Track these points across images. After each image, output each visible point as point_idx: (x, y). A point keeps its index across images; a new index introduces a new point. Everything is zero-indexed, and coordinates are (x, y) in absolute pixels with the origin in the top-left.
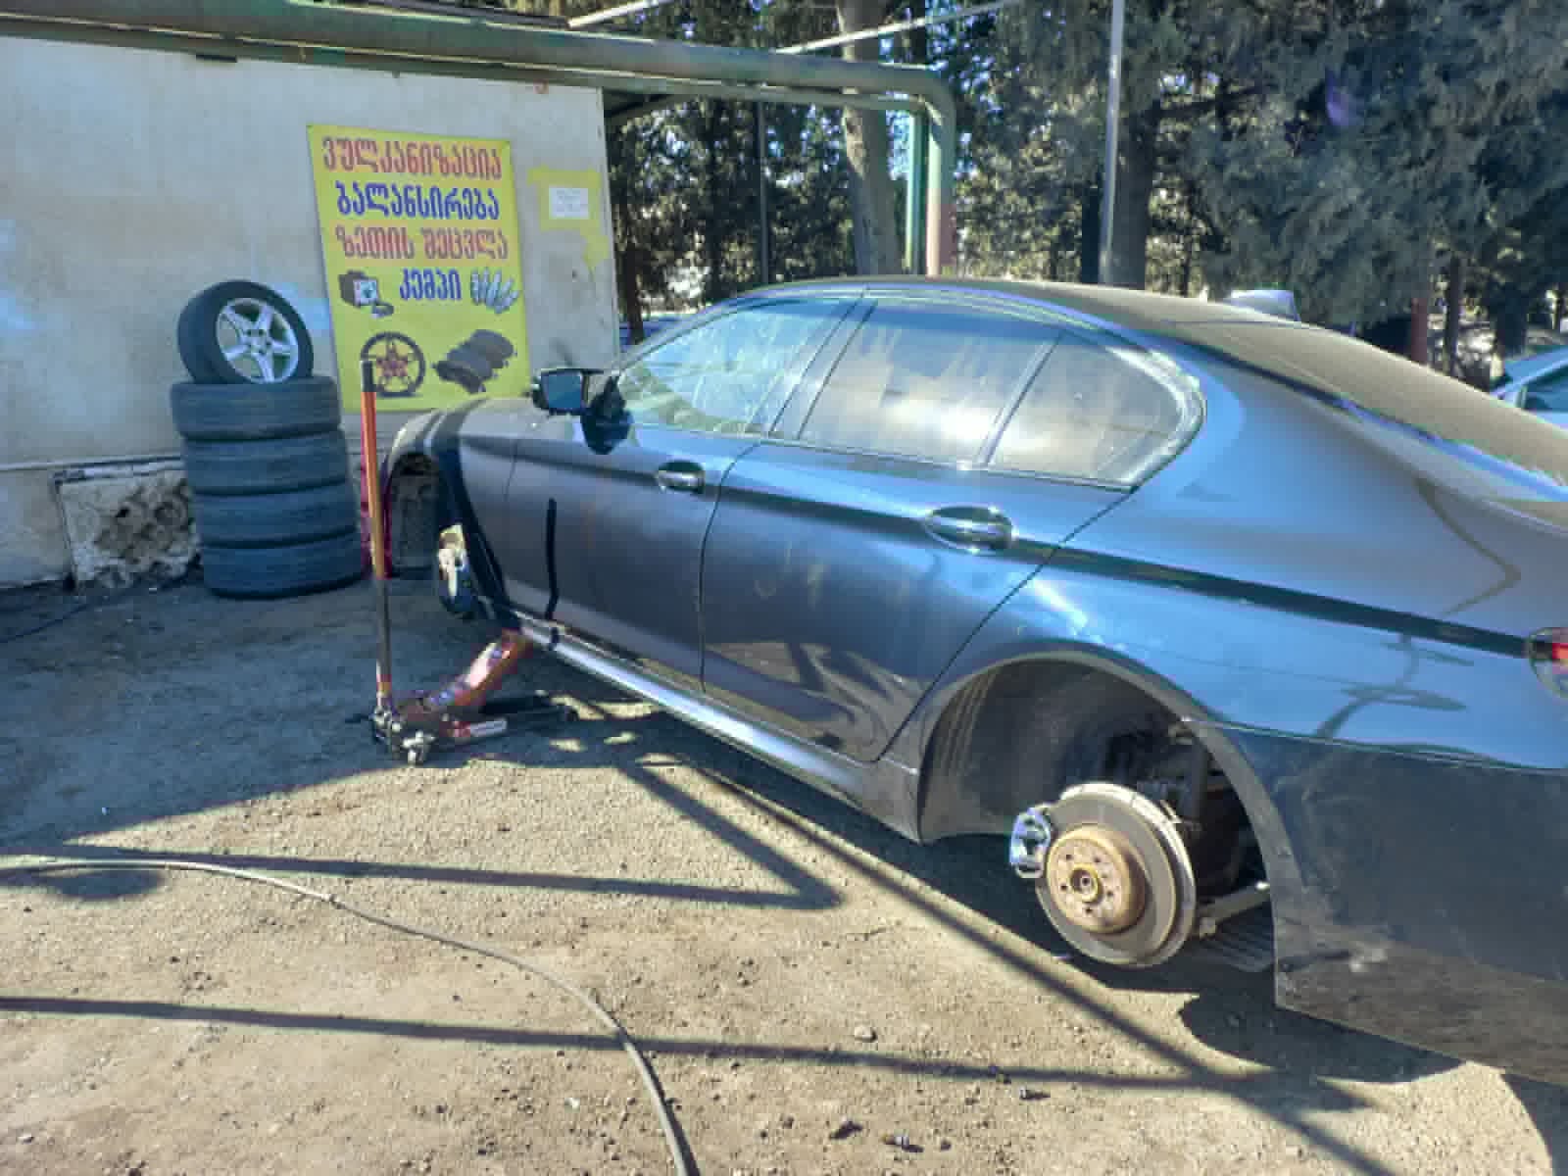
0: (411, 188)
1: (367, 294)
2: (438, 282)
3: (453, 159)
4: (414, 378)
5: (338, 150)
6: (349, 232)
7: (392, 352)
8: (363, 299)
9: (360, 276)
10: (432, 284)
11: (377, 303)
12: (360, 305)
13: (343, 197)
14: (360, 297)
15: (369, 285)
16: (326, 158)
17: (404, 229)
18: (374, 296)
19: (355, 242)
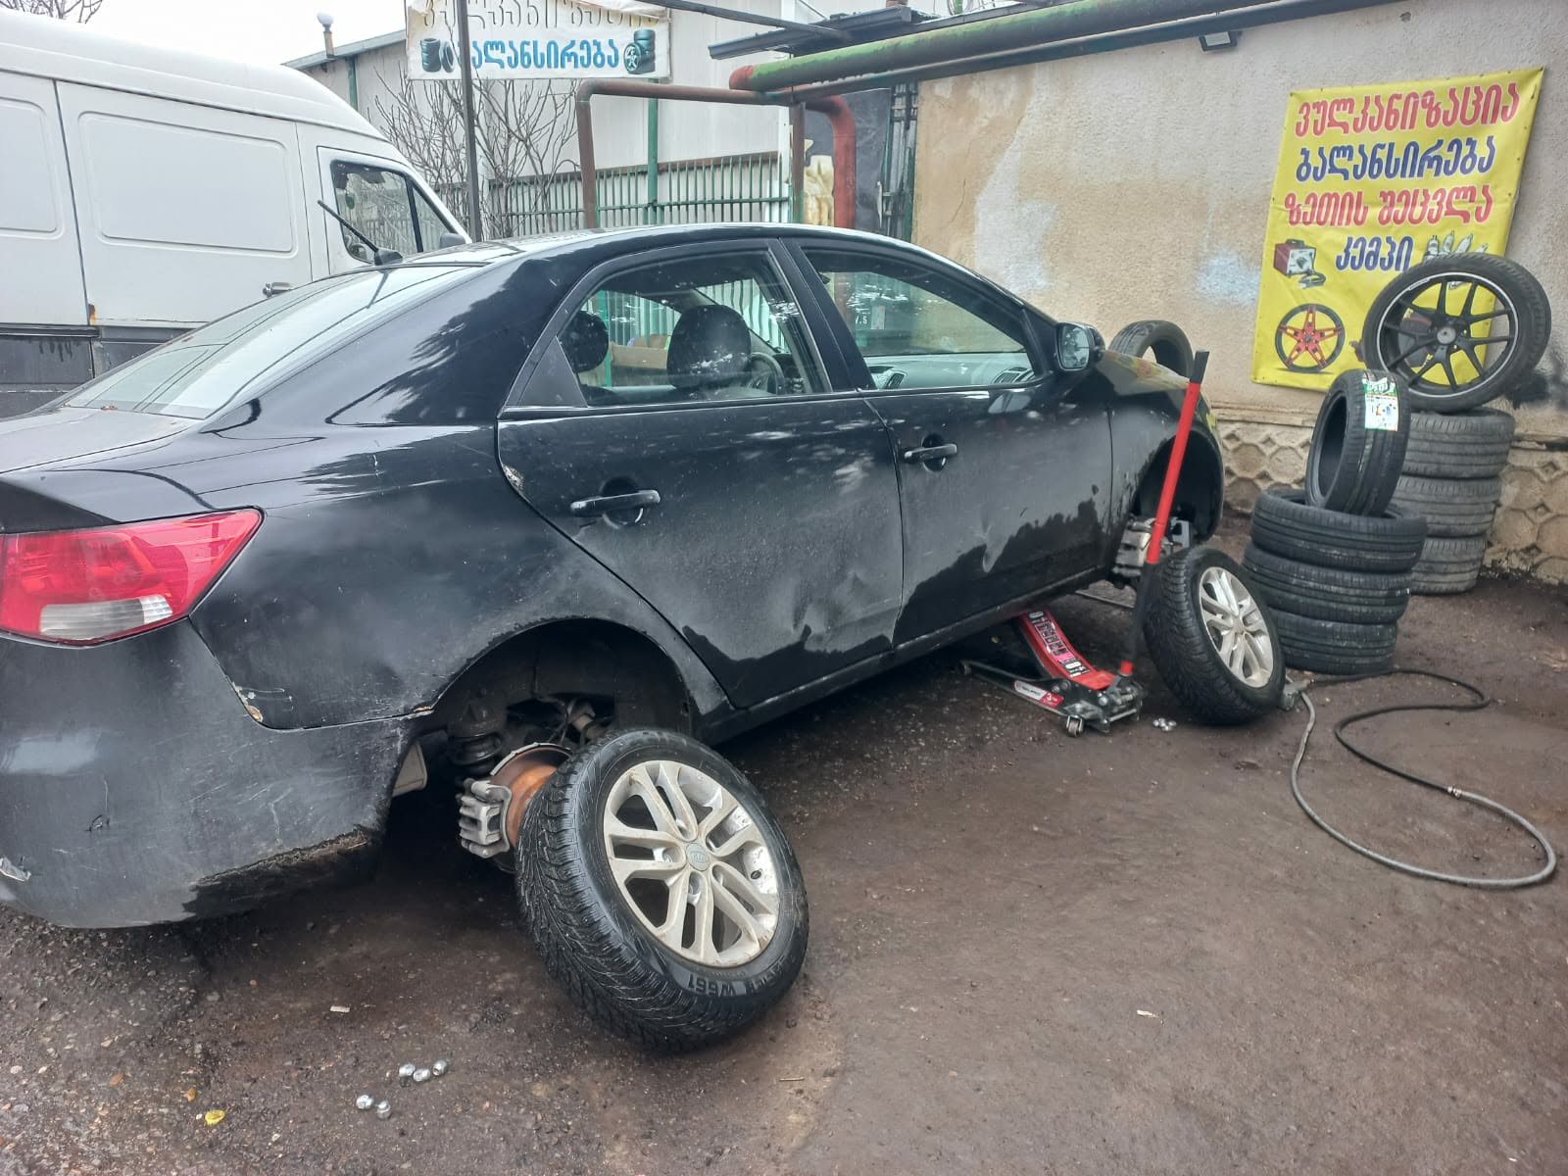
0: (1382, 147)
1: (1300, 263)
2: (1384, 251)
3: (1447, 106)
4: (1327, 354)
5: (1314, 115)
6: (1300, 200)
7: (1310, 325)
8: (1296, 269)
9: (1298, 245)
10: (1375, 254)
11: (1308, 273)
12: (1290, 274)
13: (1306, 163)
14: (1292, 264)
15: (1304, 254)
16: (1299, 124)
17: (1360, 194)
18: (1307, 266)
19: (1303, 209)
